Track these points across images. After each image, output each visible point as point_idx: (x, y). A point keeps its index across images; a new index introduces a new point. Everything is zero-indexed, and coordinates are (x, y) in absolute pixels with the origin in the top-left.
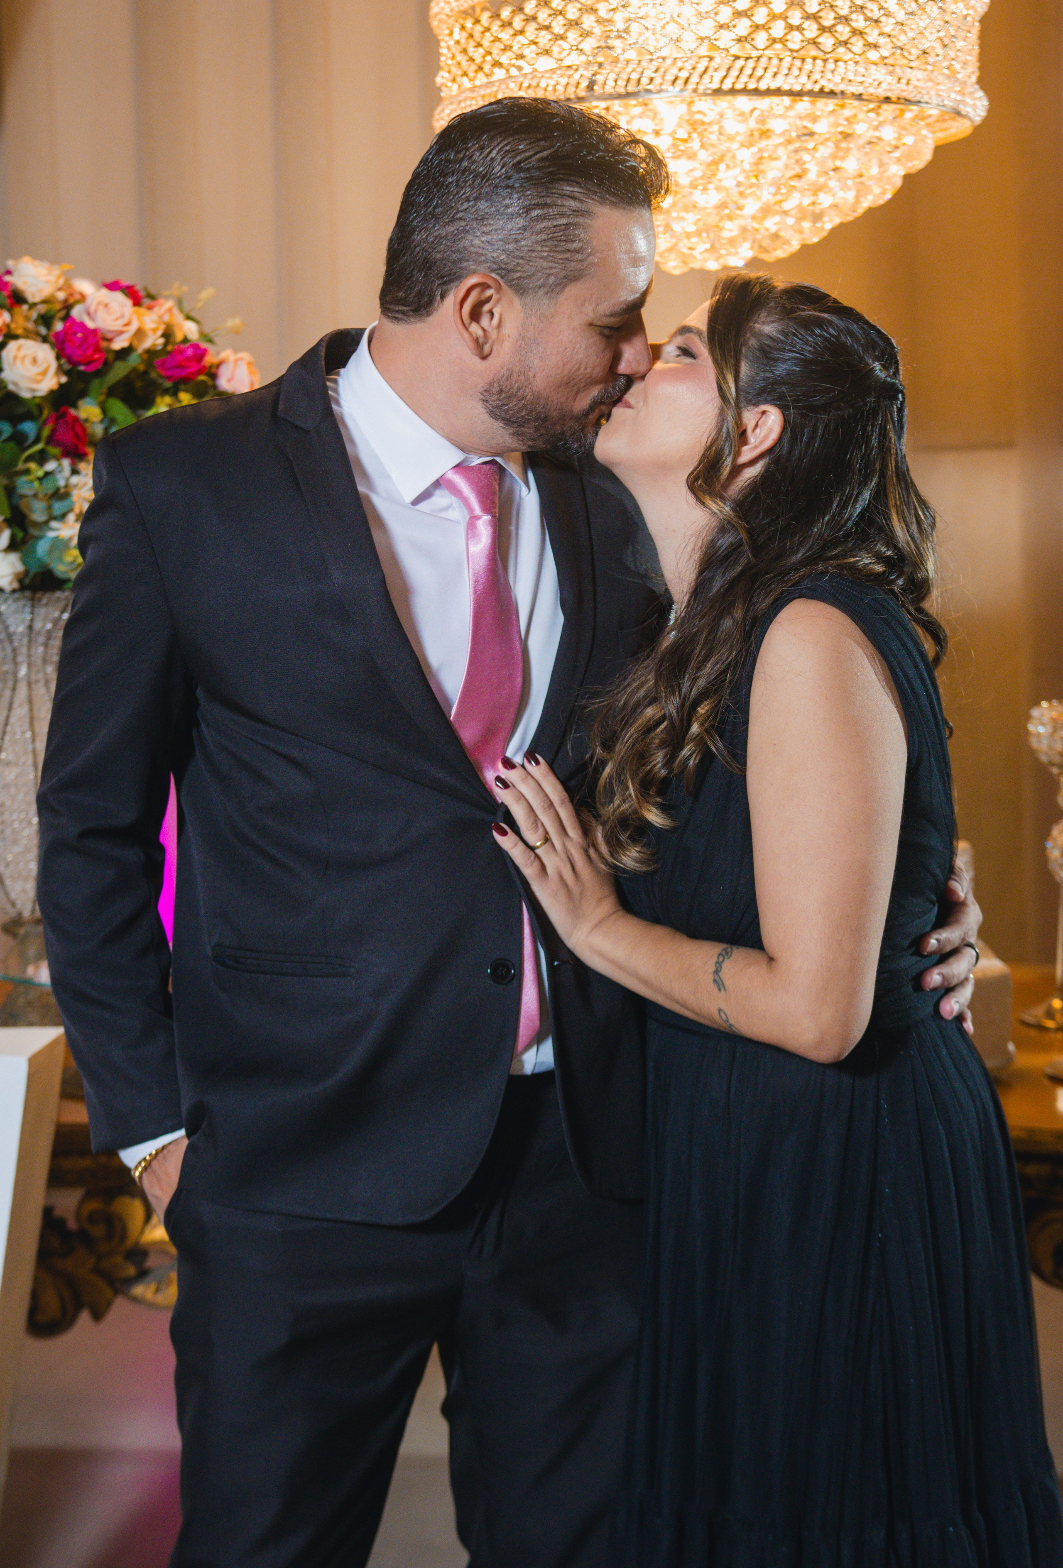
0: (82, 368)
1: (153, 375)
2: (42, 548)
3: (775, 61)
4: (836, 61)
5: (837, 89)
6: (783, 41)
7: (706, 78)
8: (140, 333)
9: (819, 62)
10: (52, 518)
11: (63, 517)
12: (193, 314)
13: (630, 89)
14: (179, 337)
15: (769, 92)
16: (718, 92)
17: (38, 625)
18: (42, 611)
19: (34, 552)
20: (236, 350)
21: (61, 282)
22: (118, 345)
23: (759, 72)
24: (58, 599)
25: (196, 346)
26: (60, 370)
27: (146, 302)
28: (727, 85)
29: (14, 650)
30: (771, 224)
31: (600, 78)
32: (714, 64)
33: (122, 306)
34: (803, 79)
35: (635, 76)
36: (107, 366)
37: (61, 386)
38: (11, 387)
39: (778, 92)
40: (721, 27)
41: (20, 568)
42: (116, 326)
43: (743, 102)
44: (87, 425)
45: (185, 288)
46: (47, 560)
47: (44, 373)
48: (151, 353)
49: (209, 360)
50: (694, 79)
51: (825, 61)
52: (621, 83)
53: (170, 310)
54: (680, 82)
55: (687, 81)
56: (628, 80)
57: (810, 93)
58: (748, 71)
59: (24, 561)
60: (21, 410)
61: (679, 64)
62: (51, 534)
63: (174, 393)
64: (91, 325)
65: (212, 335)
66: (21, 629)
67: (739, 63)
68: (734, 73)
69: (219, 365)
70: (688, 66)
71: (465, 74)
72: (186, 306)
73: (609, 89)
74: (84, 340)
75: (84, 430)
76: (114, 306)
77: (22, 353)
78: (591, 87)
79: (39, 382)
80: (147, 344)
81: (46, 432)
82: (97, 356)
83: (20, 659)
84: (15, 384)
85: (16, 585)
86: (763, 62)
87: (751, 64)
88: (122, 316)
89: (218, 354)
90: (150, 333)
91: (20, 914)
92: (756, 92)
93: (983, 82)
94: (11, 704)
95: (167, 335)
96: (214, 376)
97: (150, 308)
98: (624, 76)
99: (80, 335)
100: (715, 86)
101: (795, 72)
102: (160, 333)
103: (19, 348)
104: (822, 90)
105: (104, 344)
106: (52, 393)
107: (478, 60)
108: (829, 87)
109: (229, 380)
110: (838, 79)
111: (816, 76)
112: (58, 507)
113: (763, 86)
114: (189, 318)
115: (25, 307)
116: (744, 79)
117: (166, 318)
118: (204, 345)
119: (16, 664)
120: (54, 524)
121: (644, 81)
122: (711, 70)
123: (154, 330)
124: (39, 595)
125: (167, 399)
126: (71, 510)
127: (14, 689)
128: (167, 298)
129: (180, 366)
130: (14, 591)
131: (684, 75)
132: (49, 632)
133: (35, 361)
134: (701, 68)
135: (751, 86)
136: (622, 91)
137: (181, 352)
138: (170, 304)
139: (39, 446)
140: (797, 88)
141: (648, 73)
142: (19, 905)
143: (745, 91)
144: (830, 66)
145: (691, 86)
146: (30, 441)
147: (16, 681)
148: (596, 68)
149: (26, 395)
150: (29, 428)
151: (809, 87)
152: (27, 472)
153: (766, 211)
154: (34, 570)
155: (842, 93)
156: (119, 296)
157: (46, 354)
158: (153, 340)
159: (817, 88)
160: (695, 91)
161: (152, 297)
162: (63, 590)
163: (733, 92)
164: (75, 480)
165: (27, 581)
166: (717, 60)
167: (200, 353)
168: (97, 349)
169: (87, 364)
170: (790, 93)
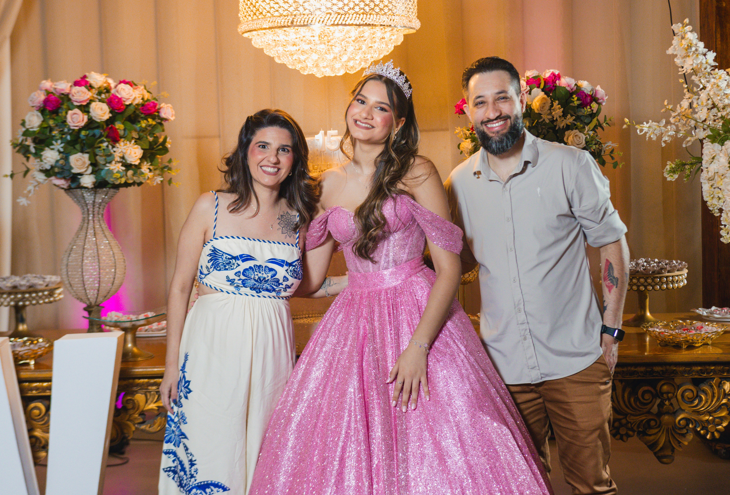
0: (116, 111)
1: (137, 112)
2: (103, 173)
3: (351, 15)
4: (370, 14)
5: (371, 23)
6: (353, 9)
7: (329, 21)
8: (135, 99)
9: (365, 15)
10: (107, 163)
11: (110, 163)
12: (149, 90)
13: (305, 23)
14: (146, 99)
15: (349, 25)
16: (333, 25)
17: (97, 200)
18: (98, 195)
19: (100, 174)
20: (166, 103)
21: (105, 80)
22: (127, 103)
23: (346, 19)
24: (104, 191)
25: (153, 103)
26: (111, 112)
27: (134, 86)
28: (336, 23)
29: (88, 210)
30: (351, 64)
31: (295, 20)
32: (331, 16)
33: (129, 89)
34: (360, 20)
35: (306, 20)
36: (125, 110)
37: (110, 117)
38: (94, 118)
39: (352, 25)
40: (334, 4)
41: (94, 180)
42: (127, 97)
43: (341, 27)
44: (119, 131)
45: (147, 81)
46: (104, 177)
47: (104, 114)
48: (137, 105)
49: (158, 107)
50: (325, 21)
51: (367, 15)
52: (302, 22)
53: (142, 90)
54: (321, 22)
55: (323, 22)
56: (304, 21)
57: (363, 25)
58: (342, 18)
59: (96, 178)
60: (96, 125)
61: (320, 16)
62: (106, 168)
63: (147, 120)
64: (119, 96)
65: (157, 98)
66: (91, 202)
67: (339, 16)
68: (338, 19)
69: (160, 109)
70: (323, 17)
71: (250, 15)
72: (147, 88)
73: (298, 24)
74: (118, 102)
75: (118, 132)
76: (127, 90)
77: (98, 106)
78: (292, 22)
79: (103, 116)
80: (136, 102)
81: (106, 134)
82: (122, 107)
83: (90, 212)
84: (95, 117)
85: (93, 186)
86: (347, 16)
87: (343, 16)
88: (129, 93)
89: (160, 105)
90: (138, 98)
91: (91, 303)
92: (345, 25)
93: (418, 17)
94: (87, 228)
95: (143, 99)
96: (159, 112)
97: (136, 89)
98: (303, 19)
99: (116, 100)
100: (332, 23)
101: (357, 18)
102: (141, 98)
103: (96, 105)
104: (366, 24)
105: (123, 103)
106: (107, 120)
107: (254, 11)
108: (368, 23)
109: (165, 114)
110: (371, 20)
111: (364, 19)
112: (109, 159)
113: (347, 23)
114: (148, 92)
115: (94, 90)
116: (341, 21)
117: (142, 92)
118: (156, 102)
119: (89, 214)
120: (108, 165)
121: (310, 21)
122: (330, 18)
123: (139, 97)
124: (98, 189)
125: (145, 121)
126: (114, 160)
127: (88, 223)
128: (141, 85)
129: (149, 110)
130: (92, 188)
131: (322, 20)
132: (101, 203)
133: (102, 109)
134: (327, 18)
135: (344, 23)
136: (302, 24)
137: (148, 105)
138: (143, 87)
139: (103, 138)
140: (358, 23)
141: (310, 19)
142: (91, 300)
143: (342, 24)
144: (368, 16)
145: (324, 23)
146: (97, 137)
147: (89, 220)
148: (294, 17)
149: (99, 121)
150: (97, 132)
151: (362, 23)
152: (100, 147)
153: (349, 60)
154: (99, 181)
155: (373, 25)
156: (128, 86)
157: (105, 107)
158: (139, 101)
159: (364, 23)
160: (326, 25)
161: (136, 85)
162: (106, 188)
163: (338, 25)
164: (115, 149)
165: (96, 185)
166: (333, 15)
167: (155, 105)
168: (122, 105)
169: (119, 110)
170: (356, 25)
